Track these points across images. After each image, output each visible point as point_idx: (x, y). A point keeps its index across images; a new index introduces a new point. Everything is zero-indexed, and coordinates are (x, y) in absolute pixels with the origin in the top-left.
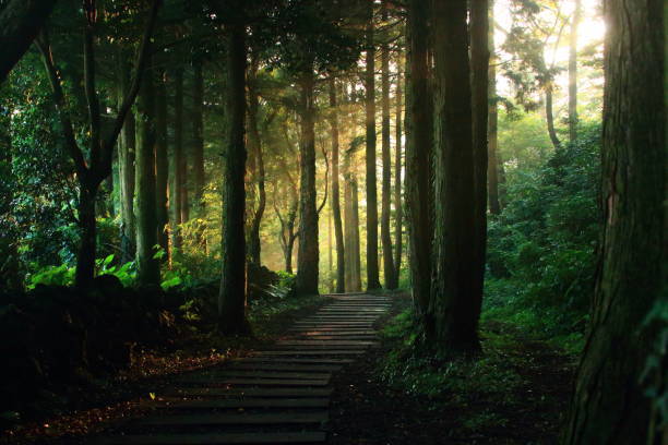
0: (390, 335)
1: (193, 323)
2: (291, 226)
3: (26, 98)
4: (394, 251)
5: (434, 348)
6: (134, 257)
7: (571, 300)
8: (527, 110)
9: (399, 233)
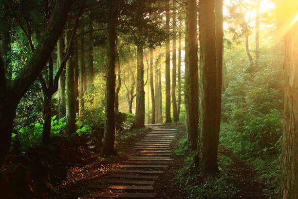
0: (178, 154)
1: (92, 150)
2: (132, 92)
3: (21, 58)
4: (177, 102)
5: (199, 170)
6: (65, 115)
7: (257, 142)
8: (237, 45)
9: (180, 95)
